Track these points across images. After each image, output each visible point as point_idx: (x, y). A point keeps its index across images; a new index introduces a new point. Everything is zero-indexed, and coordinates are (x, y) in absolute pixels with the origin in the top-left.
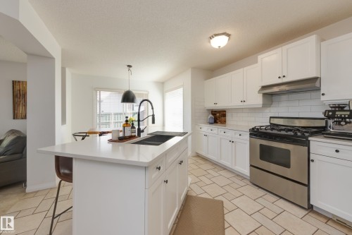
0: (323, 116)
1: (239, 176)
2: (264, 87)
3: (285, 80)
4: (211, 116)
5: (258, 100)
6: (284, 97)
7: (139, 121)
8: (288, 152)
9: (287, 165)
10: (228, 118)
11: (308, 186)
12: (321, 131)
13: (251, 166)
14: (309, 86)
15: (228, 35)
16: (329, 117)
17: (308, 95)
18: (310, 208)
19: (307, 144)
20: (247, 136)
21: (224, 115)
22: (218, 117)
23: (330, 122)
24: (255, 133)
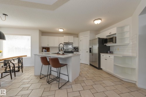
3: (69, 42)
21: (49, 49)
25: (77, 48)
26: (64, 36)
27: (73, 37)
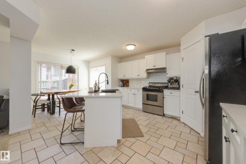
0: (167, 82)
1: (137, 110)
2: (147, 70)
3: (155, 68)
4: (121, 83)
5: (145, 75)
6: (155, 74)
7: (99, 83)
8: (157, 95)
9: (156, 101)
10: (130, 83)
11: (163, 107)
12: (166, 87)
13: (143, 104)
14: (163, 70)
15: (135, 46)
16: (169, 82)
17: (162, 74)
18: (164, 115)
19: (162, 92)
20: (141, 91)
21: (128, 82)
22: (125, 83)
23: (169, 84)
24: (144, 89)
26: (146, 57)
27: (165, 53)
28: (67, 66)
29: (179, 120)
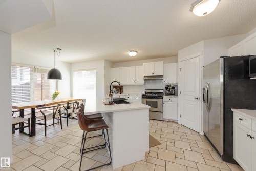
2: (145, 77)
3: (154, 75)
5: (142, 82)
8: (156, 102)
9: (157, 107)
11: (163, 112)
15: (137, 52)
16: (167, 89)
18: (163, 120)
19: (162, 98)
20: (140, 98)
21: (122, 89)
22: (118, 89)
24: (144, 96)
25: (173, 88)
26: (144, 64)
27: (162, 62)
28: (50, 69)
29: (177, 123)
